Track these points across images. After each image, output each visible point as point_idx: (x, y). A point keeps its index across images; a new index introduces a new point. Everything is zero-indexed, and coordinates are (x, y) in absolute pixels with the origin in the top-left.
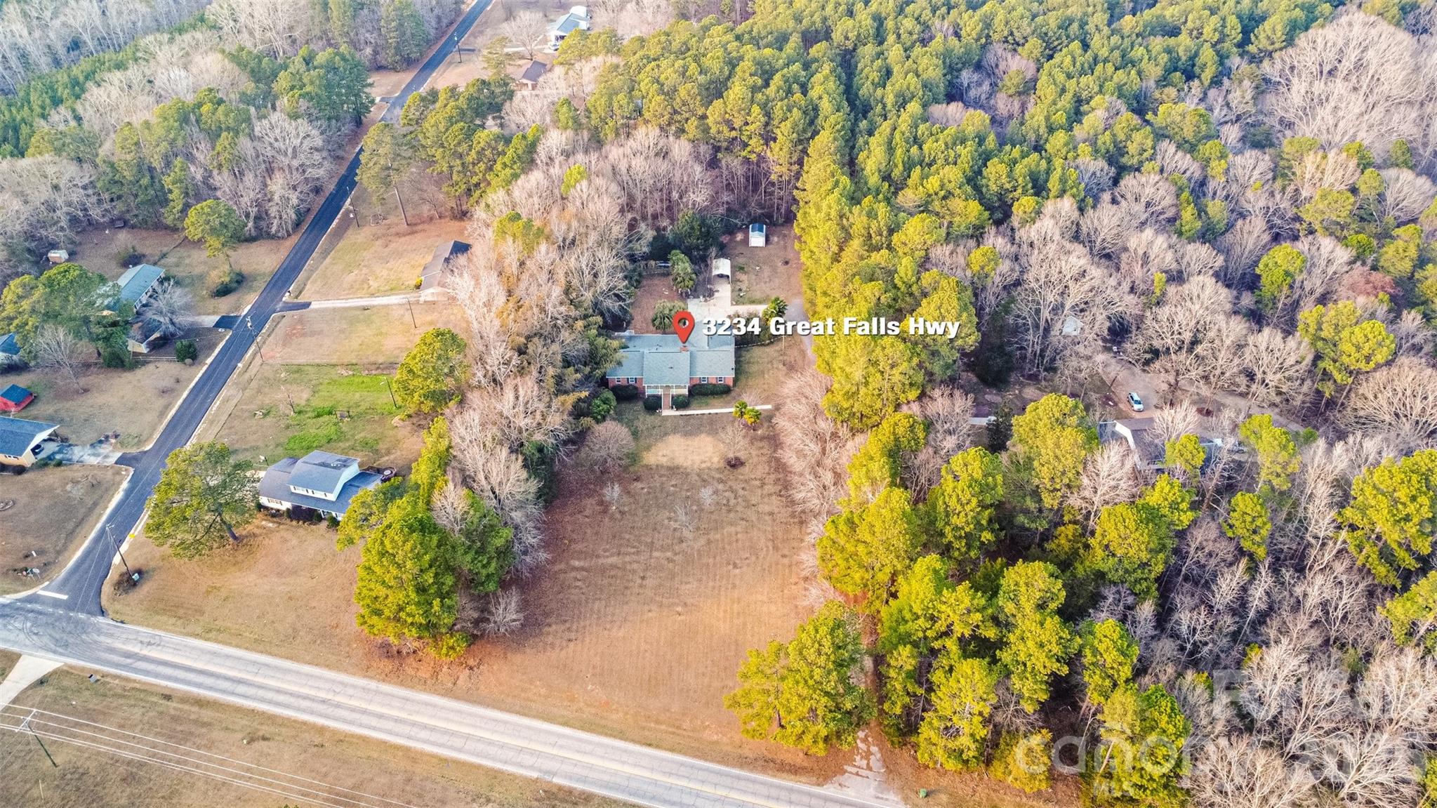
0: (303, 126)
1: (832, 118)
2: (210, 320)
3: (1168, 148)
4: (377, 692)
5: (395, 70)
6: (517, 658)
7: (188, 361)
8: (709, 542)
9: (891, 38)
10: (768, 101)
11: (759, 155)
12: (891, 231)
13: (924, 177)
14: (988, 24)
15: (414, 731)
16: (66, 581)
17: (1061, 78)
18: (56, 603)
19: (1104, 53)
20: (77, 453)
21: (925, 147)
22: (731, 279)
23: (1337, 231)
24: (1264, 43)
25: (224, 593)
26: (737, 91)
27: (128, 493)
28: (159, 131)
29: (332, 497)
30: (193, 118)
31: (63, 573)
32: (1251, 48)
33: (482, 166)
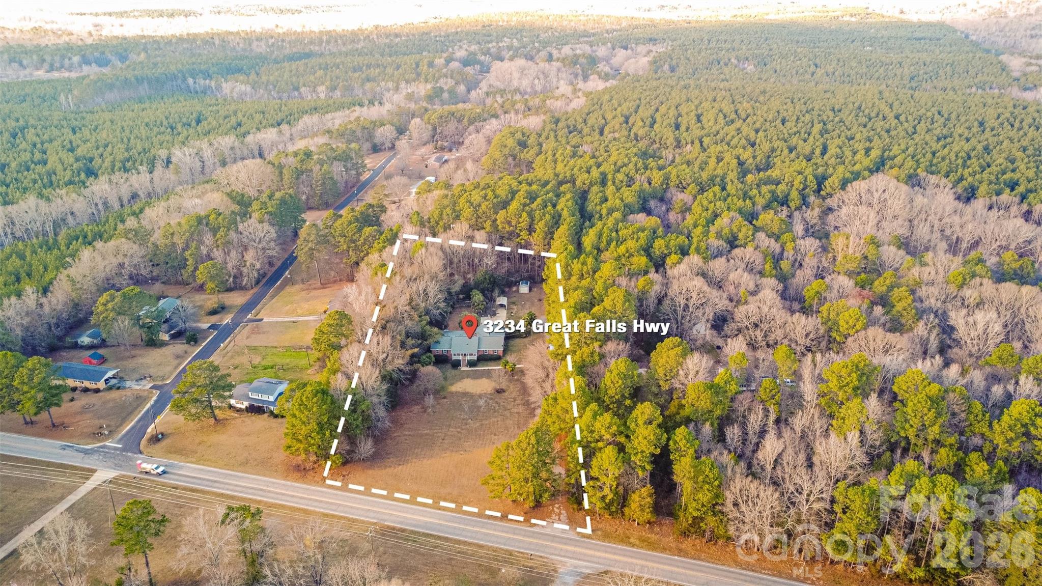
0: (266, 226)
1: (568, 220)
2: (205, 326)
3: (761, 235)
4: (292, 486)
5: (318, 209)
6: (370, 472)
7: (192, 343)
8: (482, 425)
9: (610, 183)
10: (532, 210)
11: (526, 241)
12: (595, 272)
13: (617, 246)
14: (667, 178)
15: (310, 503)
16: (121, 439)
17: (705, 203)
18: (116, 449)
19: (733, 192)
20: (128, 384)
21: (620, 233)
22: (508, 308)
23: (850, 274)
24: (829, 190)
25: (209, 444)
26: (514, 206)
27: (156, 402)
28: (186, 227)
29: (272, 399)
30: (204, 222)
31: (120, 436)
32: (822, 193)
33: (367, 247)
